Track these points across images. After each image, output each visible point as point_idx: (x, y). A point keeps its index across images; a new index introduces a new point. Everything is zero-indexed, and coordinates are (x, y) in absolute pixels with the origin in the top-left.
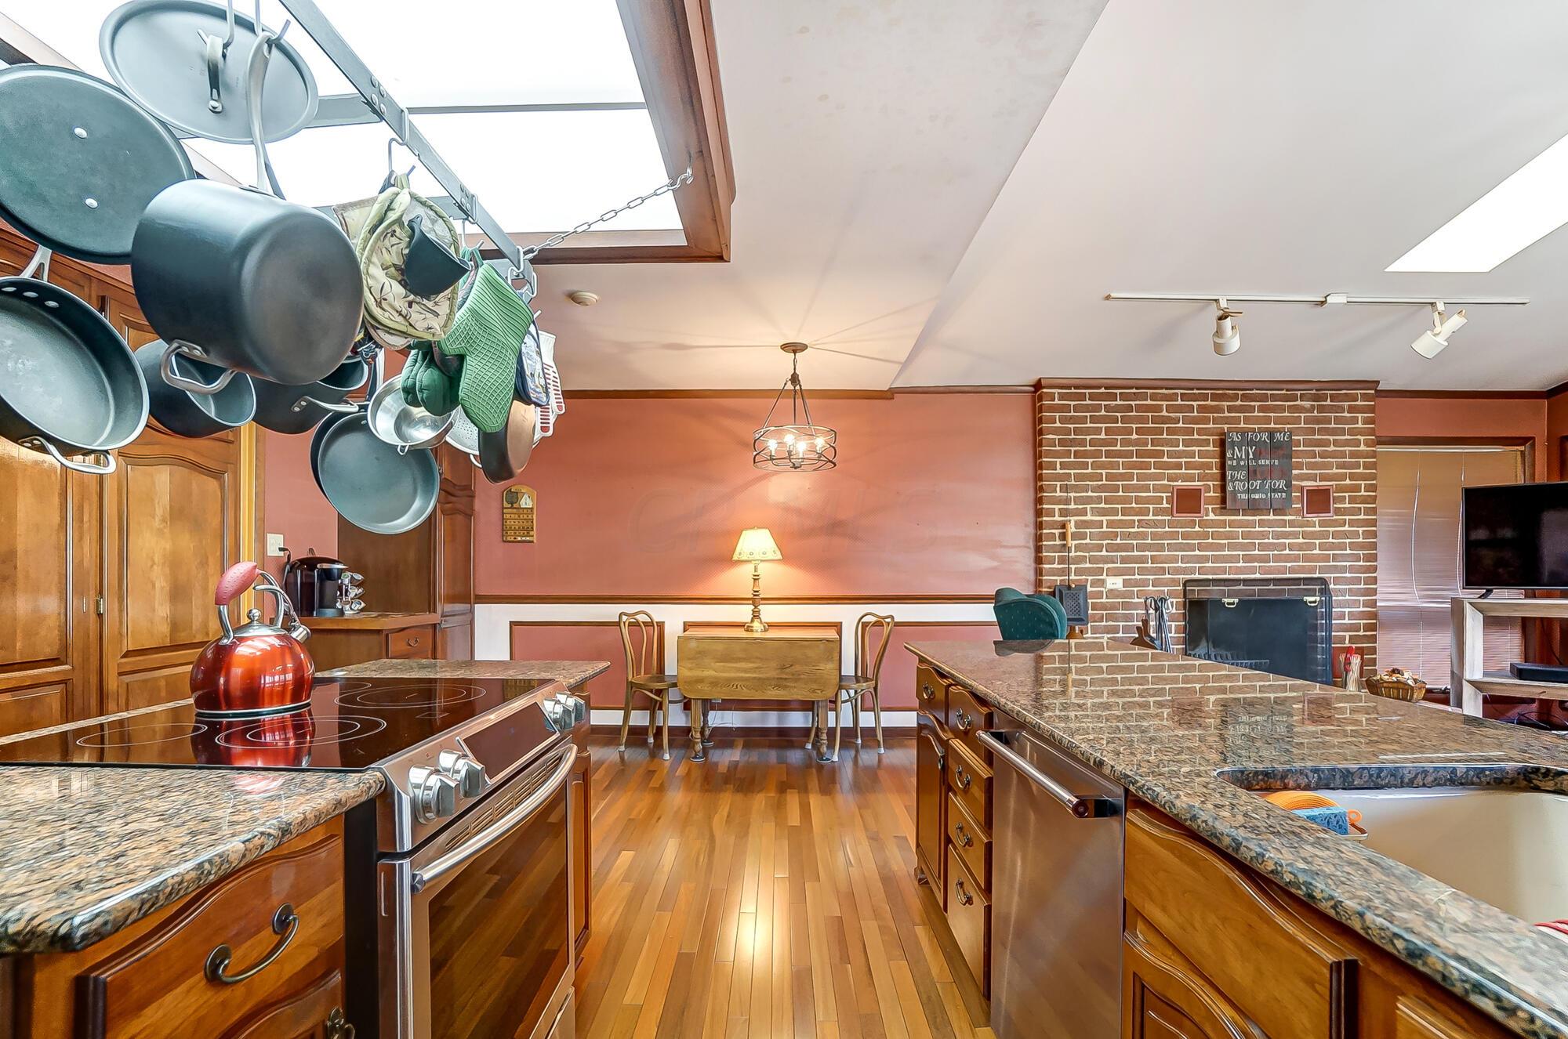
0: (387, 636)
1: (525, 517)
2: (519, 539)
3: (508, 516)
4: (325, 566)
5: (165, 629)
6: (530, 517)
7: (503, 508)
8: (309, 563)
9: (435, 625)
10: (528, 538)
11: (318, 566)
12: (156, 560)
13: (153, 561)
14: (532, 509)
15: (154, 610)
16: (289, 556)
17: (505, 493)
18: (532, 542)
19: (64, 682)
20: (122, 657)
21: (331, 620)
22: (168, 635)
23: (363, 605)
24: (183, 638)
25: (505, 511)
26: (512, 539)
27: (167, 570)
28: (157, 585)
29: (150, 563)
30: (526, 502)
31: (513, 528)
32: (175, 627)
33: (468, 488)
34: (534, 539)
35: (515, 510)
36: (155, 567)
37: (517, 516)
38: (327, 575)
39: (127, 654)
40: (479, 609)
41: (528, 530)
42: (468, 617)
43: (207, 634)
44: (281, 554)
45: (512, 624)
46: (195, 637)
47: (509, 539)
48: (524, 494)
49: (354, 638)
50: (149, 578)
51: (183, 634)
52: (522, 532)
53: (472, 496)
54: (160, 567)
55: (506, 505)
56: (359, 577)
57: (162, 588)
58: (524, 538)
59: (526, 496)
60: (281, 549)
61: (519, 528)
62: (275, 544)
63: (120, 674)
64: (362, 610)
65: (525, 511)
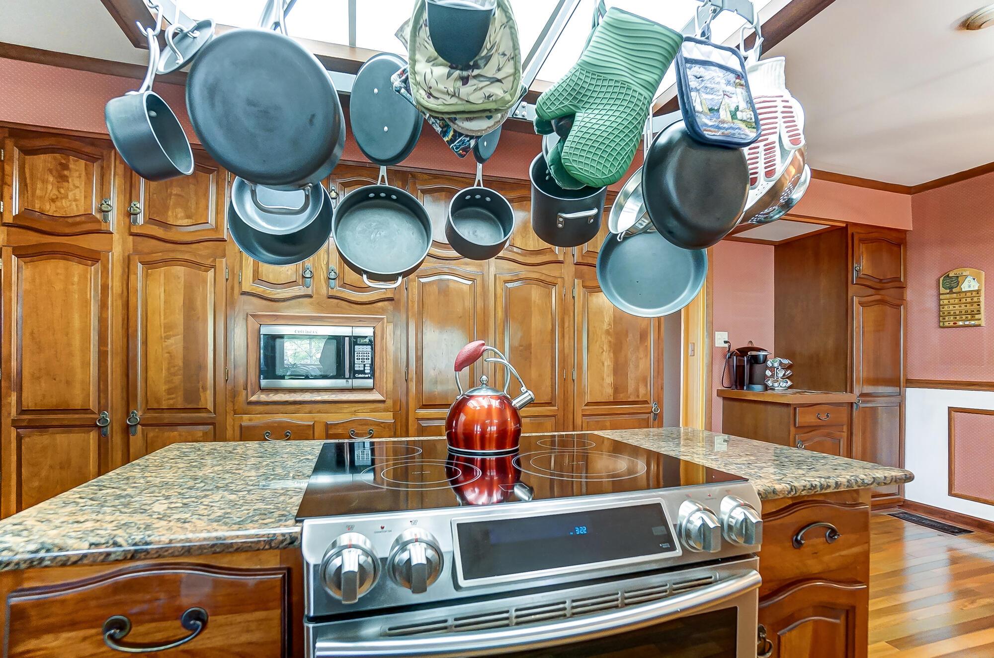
0: (795, 409)
1: (969, 300)
2: (961, 323)
3: (946, 302)
4: (754, 353)
5: (609, 391)
6: (975, 299)
7: (940, 294)
8: (743, 352)
9: (852, 404)
10: (973, 322)
11: (749, 353)
12: (605, 349)
13: (603, 349)
14: (978, 291)
15: (603, 379)
16: (730, 346)
17: (941, 279)
18: (979, 326)
19: (554, 416)
20: (585, 406)
21: (758, 394)
22: (612, 394)
23: (789, 383)
24: (622, 397)
25: (942, 297)
26: (952, 324)
27: (612, 355)
28: (606, 364)
29: (601, 351)
30: (969, 284)
31: (952, 313)
32: (616, 389)
33: (898, 279)
34: (983, 324)
35: (955, 295)
36: (604, 353)
37: (957, 301)
38: (755, 360)
39: (588, 404)
40: (912, 394)
41: (973, 314)
42: (897, 400)
43: (638, 396)
44: (727, 345)
45: (951, 410)
46: (629, 397)
47: (946, 324)
48: (966, 276)
49: (769, 408)
50: (600, 360)
51: (621, 395)
52: (964, 317)
53: (902, 288)
54: (607, 353)
55: (942, 290)
56: (786, 361)
57: (608, 366)
58: (967, 323)
59: (970, 278)
60: (726, 342)
61: (961, 312)
62: (721, 338)
63: (584, 415)
64: (790, 387)
65: (969, 294)
